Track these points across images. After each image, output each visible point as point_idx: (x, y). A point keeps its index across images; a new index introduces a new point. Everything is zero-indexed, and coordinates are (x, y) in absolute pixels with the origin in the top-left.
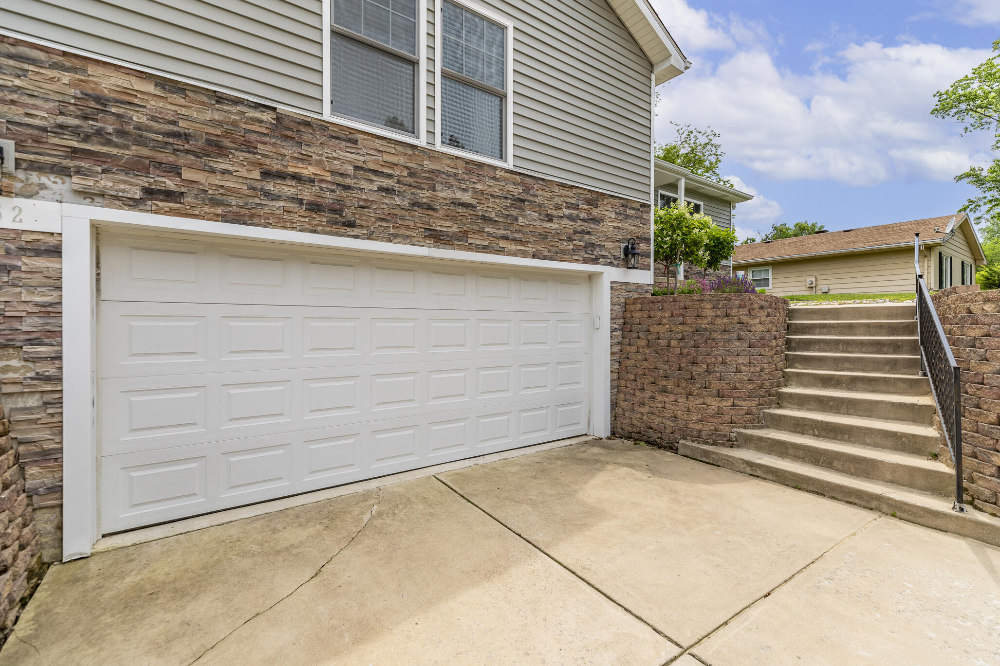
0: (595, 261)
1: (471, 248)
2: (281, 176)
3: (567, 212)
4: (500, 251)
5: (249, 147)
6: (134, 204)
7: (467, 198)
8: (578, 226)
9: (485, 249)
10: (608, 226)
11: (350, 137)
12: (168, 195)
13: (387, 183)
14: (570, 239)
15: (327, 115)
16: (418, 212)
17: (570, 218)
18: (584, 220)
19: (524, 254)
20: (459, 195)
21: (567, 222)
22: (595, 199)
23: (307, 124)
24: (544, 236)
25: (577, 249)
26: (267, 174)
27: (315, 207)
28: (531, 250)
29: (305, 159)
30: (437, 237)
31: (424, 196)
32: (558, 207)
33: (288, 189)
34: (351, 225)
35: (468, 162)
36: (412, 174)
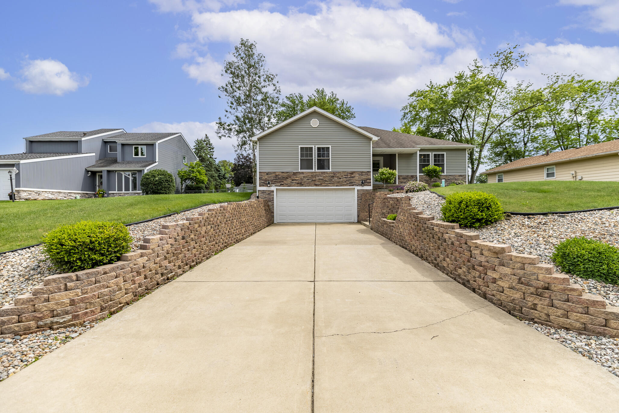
0: (353, 185)
1: (322, 186)
2: (294, 180)
3: (344, 177)
4: (329, 186)
5: (290, 177)
6: (280, 186)
7: (322, 178)
8: (348, 179)
9: (325, 186)
10: (357, 178)
11: (303, 173)
12: (283, 185)
13: (308, 178)
14: (345, 182)
15: (300, 171)
16: (313, 182)
17: (345, 178)
18: (349, 178)
19: (334, 186)
20: (320, 178)
21: (344, 179)
22: (352, 173)
23: (297, 173)
24: (339, 182)
25: (348, 184)
26: (292, 180)
27: (298, 183)
28: (335, 185)
29: (297, 177)
30: (316, 185)
31: (314, 179)
32: (342, 176)
33: (295, 181)
34: (303, 185)
35: (322, 172)
36: (312, 176)
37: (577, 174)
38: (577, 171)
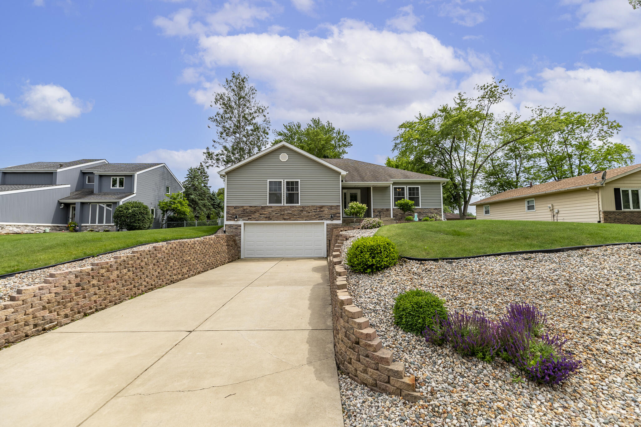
0: (322, 220)
1: (291, 220)
2: (262, 214)
4: (298, 220)
5: (258, 211)
6: (247, 220)
7: (290, 212)
8: (317, 213)
9: (294, 220)
10: (326, 212)
11: (271, 207)
12: (250, 219)
13: (276, 212)
14: (314, 216)
15: (268, 205)
16: (281, 216)
17: (314, 212)
19: (303, 220)
20: (289, 212)
21: (314, 213)
22: (321, 207)
23: (265, 207)
24: (308, 216)
25: (317, 218)
26: (260, 214)
27: (266, 218)
28: (304, 219)
29: (265, 211)
30: (285, 219)
31: (283, 213)
32: (311, 210)
33: (263, 216)
34: (271, 219)
35: (291, 206)
36: (280, 210)
37: (554, 207)
38: (554, 205)
